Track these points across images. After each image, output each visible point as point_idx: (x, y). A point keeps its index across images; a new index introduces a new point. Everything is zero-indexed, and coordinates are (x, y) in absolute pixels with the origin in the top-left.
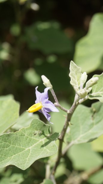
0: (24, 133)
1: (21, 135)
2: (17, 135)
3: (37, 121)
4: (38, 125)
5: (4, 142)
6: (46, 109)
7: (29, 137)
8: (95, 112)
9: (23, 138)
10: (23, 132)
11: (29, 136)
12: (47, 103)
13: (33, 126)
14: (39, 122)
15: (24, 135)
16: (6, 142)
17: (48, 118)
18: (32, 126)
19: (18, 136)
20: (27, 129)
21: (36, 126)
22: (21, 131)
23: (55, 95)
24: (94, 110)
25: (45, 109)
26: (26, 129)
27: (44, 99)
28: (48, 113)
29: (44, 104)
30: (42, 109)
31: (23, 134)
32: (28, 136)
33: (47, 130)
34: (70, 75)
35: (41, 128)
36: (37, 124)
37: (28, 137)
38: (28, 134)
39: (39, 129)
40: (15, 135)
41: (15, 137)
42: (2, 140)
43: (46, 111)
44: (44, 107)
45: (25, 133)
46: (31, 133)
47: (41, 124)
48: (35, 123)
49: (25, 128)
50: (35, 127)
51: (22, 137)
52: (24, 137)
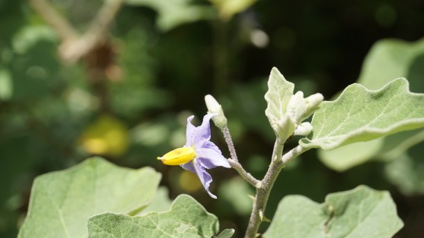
0: (155, 223)
1: (147, 226)
2: (137, 222)
3: (188, 202)
4: (190, 212)
5: (105, 230)
6: (202, 160)
7: (165, 233)
8: (332, 215)
9: (151, 232)
10: (152, 220)
11: (165, 230)
12: (206, 146)
13: (179, 211)
14: (191, 205)
15: (155, 227)
16: (110, 232)
17: (205, 182)
18: (175, 211)
19: (138, 225)
20: (163, 216)
21: (185, 212)
22: (149, 217)
23: (231, 142)
24: (331, 208)
25: (200, 161)
26: (161, 215)
27: (201, 139)
28: (206, 169)
29: (200, 150)
30: (195, 161)
31: (152, 224)
32: (162, 230)
33: (209, 227)
34: (266, 97)
35: (197, 219)
36: (187, 207)
37: (161, 233)
38: (164, 227)
39: (190, 220)
40: (132, 223)
41: (131, 227)
42: (101, 226)
43: (202, 164)
44: (198, 156)
45: (157, 223)
46: (170, 226)
47: (196, 208)
48: (183, 206)
49: (159, 213)
50: (183, 214)
51: (149, 229)
52: (153, 230)
